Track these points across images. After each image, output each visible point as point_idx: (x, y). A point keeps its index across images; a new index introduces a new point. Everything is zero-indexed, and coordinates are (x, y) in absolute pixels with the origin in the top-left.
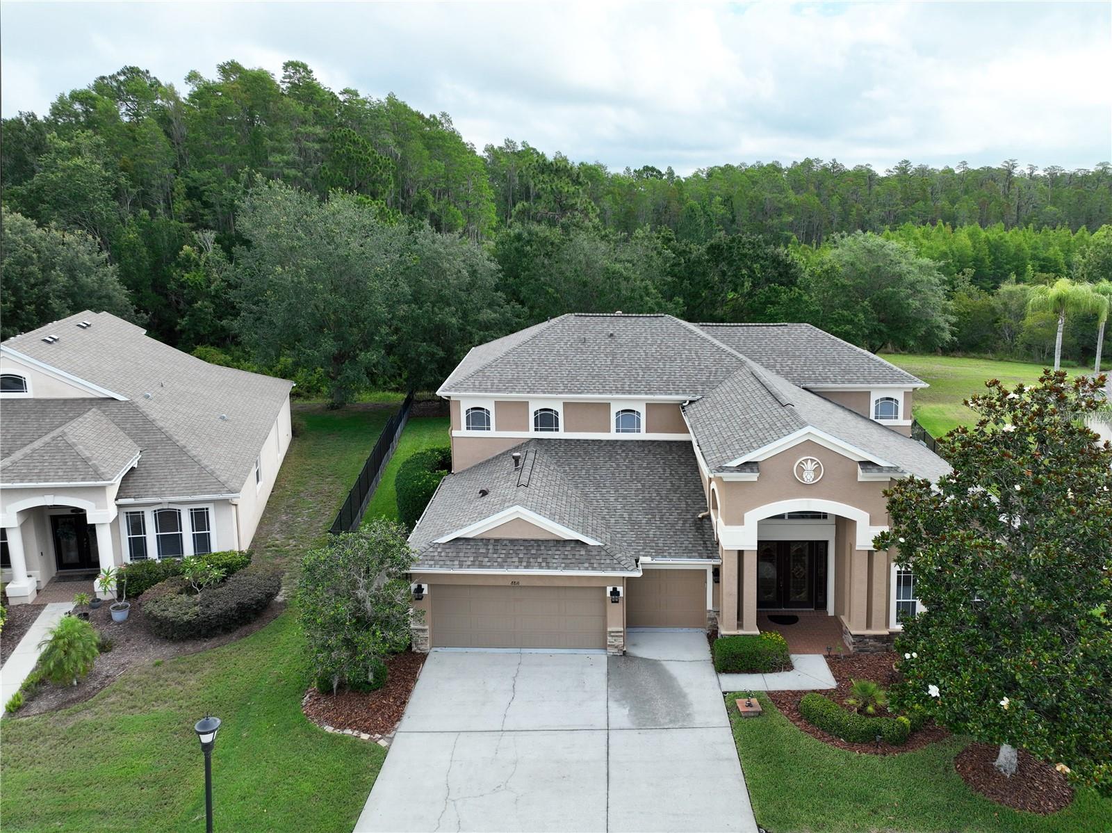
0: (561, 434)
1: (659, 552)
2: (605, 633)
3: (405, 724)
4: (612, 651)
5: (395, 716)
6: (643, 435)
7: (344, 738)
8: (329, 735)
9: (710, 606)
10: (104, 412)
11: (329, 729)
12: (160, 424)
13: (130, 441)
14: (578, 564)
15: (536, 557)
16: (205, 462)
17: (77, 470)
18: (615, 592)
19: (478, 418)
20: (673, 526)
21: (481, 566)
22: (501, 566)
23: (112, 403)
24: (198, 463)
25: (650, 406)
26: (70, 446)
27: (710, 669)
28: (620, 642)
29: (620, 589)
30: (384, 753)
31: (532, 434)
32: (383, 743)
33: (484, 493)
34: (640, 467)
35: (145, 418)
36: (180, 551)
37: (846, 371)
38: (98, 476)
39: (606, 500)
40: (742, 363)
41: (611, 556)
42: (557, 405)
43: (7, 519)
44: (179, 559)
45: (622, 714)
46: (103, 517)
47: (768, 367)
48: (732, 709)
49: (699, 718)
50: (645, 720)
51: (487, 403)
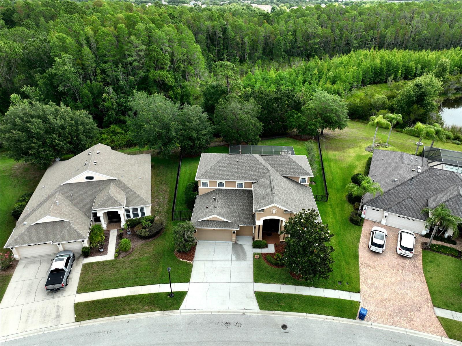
0: (224, 188)
1: (244, 223)
2: (232, 239)
3: (195, 259)
4: (233, 242)
5: (193, 257)
6: (244, 188)
7: (184, 262)
8: (181, 261)
9: (253, 233)
12: (128, 186)
13: (122, 192)
14: (227, 227)
15: (218, 225)
17: (115, 204)
18: (234, 232)
20: (247, 216)
21: (208, 227)
22: (212, 227)
24: (140, 196)
25: (245, 182)
26: (112, 197)
27: (252, 247)
28: (235, 241)
30: (192, 265)
31: (218, 188)
32: (192, 263)
33: (207, 207)
34: (242, 198)
35: (124, 184)
36: (138, 216)
37: (295, 172)
38: (121, 205)
39: (234, 208)
40: (269, 171)
41: (233, 225)
42: (224, 182)
43: (100, 215)
44: (138, 218)
45: (234, 257)
46: (122, 213)
47: (276, 170)
48: (254, 257)
49: (248, 259)
50: (238, 259)
51: (207, 181)
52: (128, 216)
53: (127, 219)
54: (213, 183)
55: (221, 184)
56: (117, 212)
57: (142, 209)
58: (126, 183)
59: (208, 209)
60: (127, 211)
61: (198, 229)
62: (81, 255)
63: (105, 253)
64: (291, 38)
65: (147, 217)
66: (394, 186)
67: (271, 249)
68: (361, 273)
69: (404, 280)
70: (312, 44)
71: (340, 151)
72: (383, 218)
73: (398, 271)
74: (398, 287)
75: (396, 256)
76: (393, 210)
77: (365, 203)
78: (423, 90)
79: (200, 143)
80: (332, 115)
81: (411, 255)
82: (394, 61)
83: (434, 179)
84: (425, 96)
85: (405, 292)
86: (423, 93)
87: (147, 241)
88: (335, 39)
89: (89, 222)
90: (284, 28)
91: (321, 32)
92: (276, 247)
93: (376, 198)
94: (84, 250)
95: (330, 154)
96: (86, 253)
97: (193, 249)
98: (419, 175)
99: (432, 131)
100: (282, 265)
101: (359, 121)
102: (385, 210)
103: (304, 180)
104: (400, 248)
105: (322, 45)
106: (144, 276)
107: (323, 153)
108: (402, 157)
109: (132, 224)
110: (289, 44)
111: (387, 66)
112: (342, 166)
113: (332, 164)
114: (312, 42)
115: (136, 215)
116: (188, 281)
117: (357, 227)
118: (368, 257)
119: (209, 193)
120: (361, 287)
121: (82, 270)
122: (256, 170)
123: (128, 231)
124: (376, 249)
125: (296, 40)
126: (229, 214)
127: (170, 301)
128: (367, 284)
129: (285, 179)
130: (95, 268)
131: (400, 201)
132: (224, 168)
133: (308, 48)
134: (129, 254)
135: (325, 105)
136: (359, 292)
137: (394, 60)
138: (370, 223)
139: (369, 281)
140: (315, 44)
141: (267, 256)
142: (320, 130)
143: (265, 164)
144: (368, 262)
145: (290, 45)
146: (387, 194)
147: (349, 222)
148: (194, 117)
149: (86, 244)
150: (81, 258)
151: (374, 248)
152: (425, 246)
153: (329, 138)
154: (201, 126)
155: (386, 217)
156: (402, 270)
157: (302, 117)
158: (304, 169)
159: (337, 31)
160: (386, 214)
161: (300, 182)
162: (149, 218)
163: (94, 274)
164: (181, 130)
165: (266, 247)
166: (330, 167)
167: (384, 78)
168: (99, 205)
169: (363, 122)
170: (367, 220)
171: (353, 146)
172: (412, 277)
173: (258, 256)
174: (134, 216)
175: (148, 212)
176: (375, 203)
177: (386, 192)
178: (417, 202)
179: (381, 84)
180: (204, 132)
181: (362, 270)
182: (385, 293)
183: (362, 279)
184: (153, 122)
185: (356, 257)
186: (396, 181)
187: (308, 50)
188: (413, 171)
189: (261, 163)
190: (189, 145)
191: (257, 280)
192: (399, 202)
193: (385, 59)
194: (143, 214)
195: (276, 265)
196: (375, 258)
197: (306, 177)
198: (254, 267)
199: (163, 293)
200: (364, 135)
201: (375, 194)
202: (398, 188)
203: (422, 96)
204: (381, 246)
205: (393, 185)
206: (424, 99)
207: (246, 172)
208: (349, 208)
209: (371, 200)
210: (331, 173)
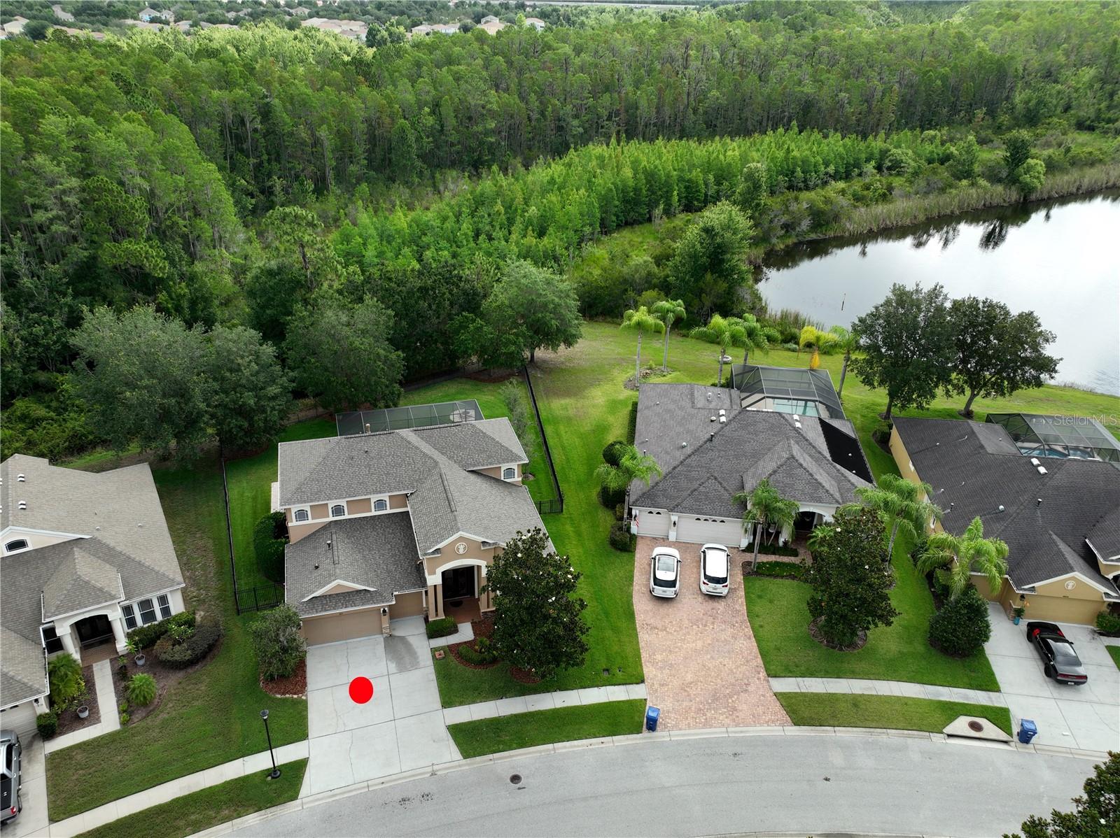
0: (347, 516)
1: (402, 588)
2: (381, 628)
3: (310, 687)
4: (385, 635)
5: (304, 685)
6: (389, 511)
7: (286, 699)
8: (281, 699)
9: (424, 606)
10: (81, 548)
11: (279, 696)
12: (118, 549)
13: (108, 566)
14: (367, 602)
15: (349, 601)
16: (157, 568)
17: (99, 597)
18: (384, 611)
19: (301, 515)
20: (406, 570)
21: (326, 610)
22: (334, 609)
23: (83, 541)
24: (153, 570)
25: (390, 497)
26: (87, 583)
27: (426, 637)
28: (388, 631)
29: (386, 609)
30: (306, 702)
31: (331, 518)
32: (304, 698)
33: (317, 567)
34: (389, 533)
35: (108, 546)
36: (154, 618)
37: (489, 457)
38: (113, 598)
39: (375, 559)
40: (436, 463)
41: (381, 595)
42: (343, 502)
43: (64, 631)
44: (156, 623)
45: (393, 667)
46: (116, 617)
47: (450, 458)
48: (434, 657)
49: (422, 664)
50: (402, 668)
51: (306, 507)
52: (131, 622)
53: (130, 631)
54: (319, 510)
55: (338, 510)
56: (106, 617)
57: (163, 600)
58: (112, 544)
59: (319, 571)
60: (128, 610)
61: (305, 621)
62: (34, 737)
63: (94, 718)
64: (430, 121)
65: (176, 616)
66: (682, 458)
67: (465, 633)
68: (642, 644)
69: (717, 640)
70: (481, 133)
71: (575, 395)
72: (669, 528)
73: (706, 626)
74: (709, 657)
75: (700, 599)
76: (686, 508)
77: (634, 502)
78: (719, 240)
79: (266, 418)
80: (549, 316)
81: (725, 591)
82: (659, 170)
83: (749, 433)
84: (724, 252)
85: (721, 663)
86: (719, 246)
87: (190, 671)
88: (529, 119)
89: (38, 653)
90: (410, 98)
91: (497, 102)
92: (475, 626)
93: (653, 487)
94: (43, 722)
95: (556, 406)
96: (47, 730)
97: (300, 669)
98: (722, 428)
99: (741, 332)
100: (494, 661)
101: (604, 321)
102: (672, 511)
103: (510, 472)
104: (706, 581)
105: (503, 134)
106: (204, 749)
107: (540, 405)
108: (692, 394)
109: (146, 641)
110: (428, 137)
111: (648, 182)
112: (582, 430)
113: (562, 428)
114: (480, 128)
115: (149, 616)
116: (303, 736)
117: (625, 556)
118: (651, 611)
119: (314, 534)
120: (645, 670)
121: (47, 770)
122: (409, 464)
123: (139, 659)
124: (664, 591)
125: (442, 126)
126: (367, 574)
127: (274, 786)
128: (654, 663)
129: (472, 477)
130: (79, 757)
131: (695, 487)
132: (341, 470)
133: (474, 144)
134: (153, 710)
135: (530, 294)
136: (643, 681)
137: (660, 168)
138: (649, 543)
139: (659, 657)
140: (487, 133)
141: (460, 648)
142: (527, 354)
143: (426, 448)
144: (652, 621)
145: (431, 139)
146: (673, 477)
147: (609, 548)
148: (242, 357)
149: (43, 708)
150: (35, 743)
151: (659, 591)
152: (748, 570)
153: (548, 369)
154: (262, 377)
155: (675, 523)
156: (713, 623)
157: (485, 329)
158: (507, 449)
159: (533, 97)
160: (674, 518)
161: (502, 479)
162: (184, 619)
163: (81, 772)
164: (216, 393)
165: (455, 631)
166: (558, 435)
167: (644, 210)
168: (58, 607)
169: (613, 323)
170: (642, 537)
171: (599, 380)
172: (730, 631)
173: (442, 652)
174: (145, 621)
175: (177, 606)
176: (651, 499)
177: (670, 473)
178: (725, 484)
179: (641, 226)
180: (273, 390)
181: (644, 637)
182: (687, 672)
183: (644, 656)
184: (145, 382)
185: (630, 615)
186: (683, 447)
187: (474, 151)
188: (712, 421)
189: (417, 448)
190: (240, 427)
191: (447, 703)
192: (695, 490)
193: (642, 166)
194: (166, 611)
195: (482, 663)
196: (665, 609)
197: (514, 466)
198: (438, 678)
199: (255, 774)
200: (619, 354)
201: (650, 480)
202: (688, 461)
203: (719, 253)
204: (672, 584)
205: (680, 456)
206: (723, 261)
207: (388, 474)
208: (606, 519)
209: (644, 494)
210: (564, 448)
